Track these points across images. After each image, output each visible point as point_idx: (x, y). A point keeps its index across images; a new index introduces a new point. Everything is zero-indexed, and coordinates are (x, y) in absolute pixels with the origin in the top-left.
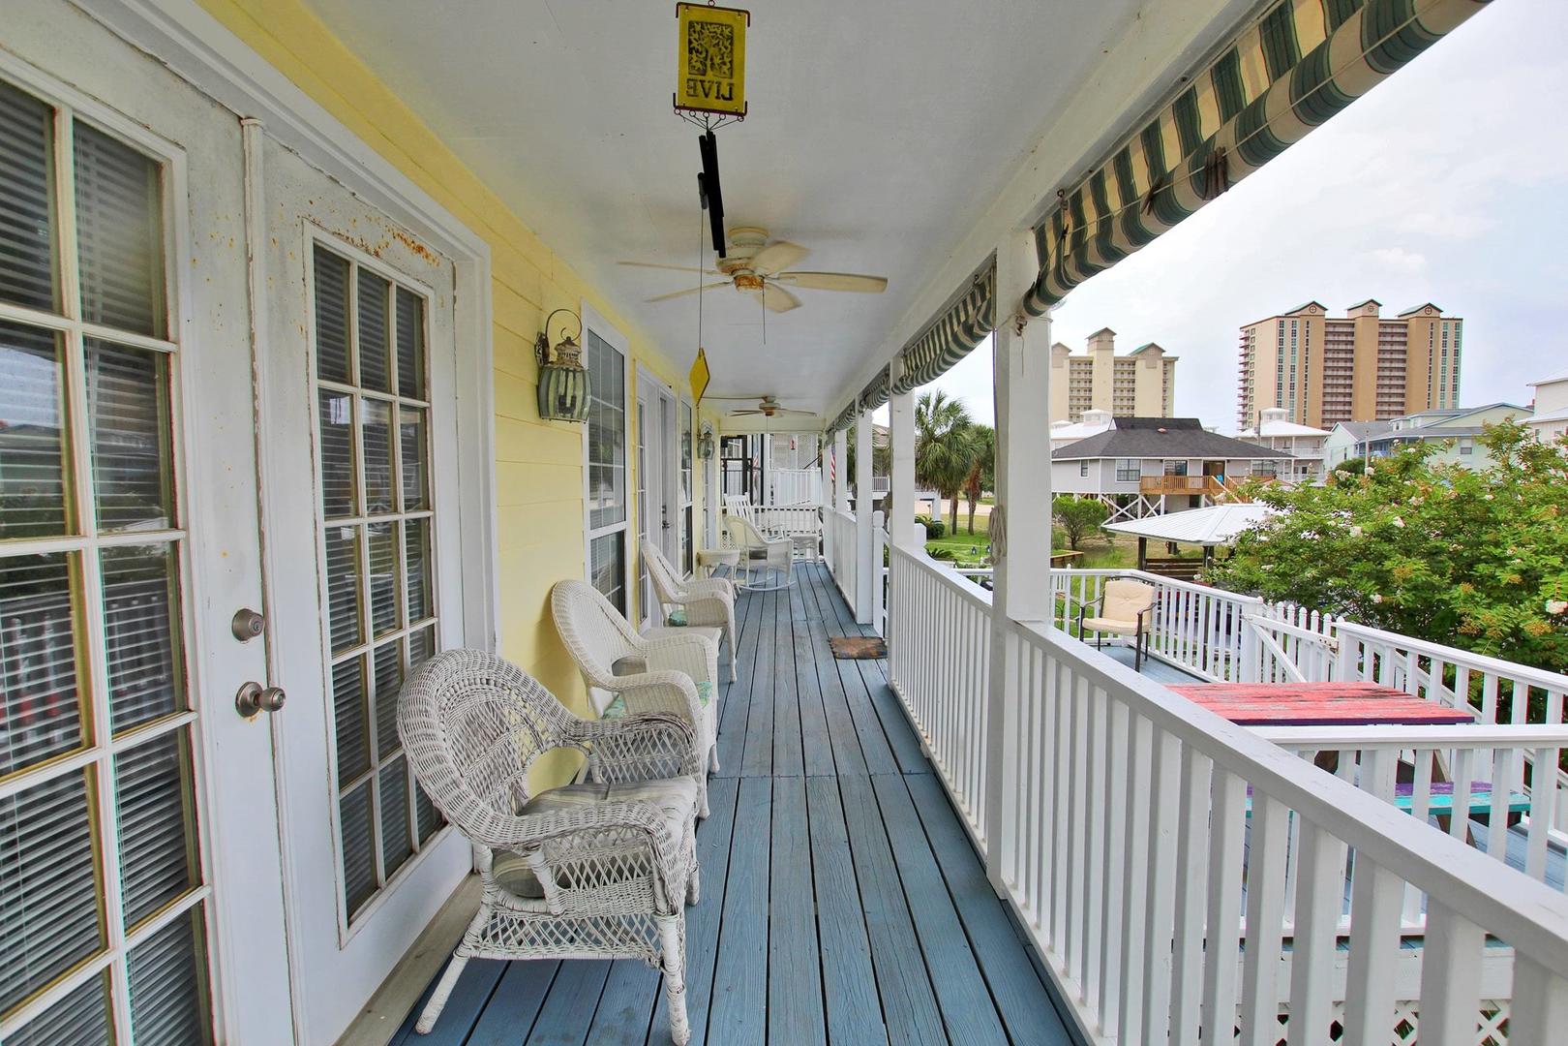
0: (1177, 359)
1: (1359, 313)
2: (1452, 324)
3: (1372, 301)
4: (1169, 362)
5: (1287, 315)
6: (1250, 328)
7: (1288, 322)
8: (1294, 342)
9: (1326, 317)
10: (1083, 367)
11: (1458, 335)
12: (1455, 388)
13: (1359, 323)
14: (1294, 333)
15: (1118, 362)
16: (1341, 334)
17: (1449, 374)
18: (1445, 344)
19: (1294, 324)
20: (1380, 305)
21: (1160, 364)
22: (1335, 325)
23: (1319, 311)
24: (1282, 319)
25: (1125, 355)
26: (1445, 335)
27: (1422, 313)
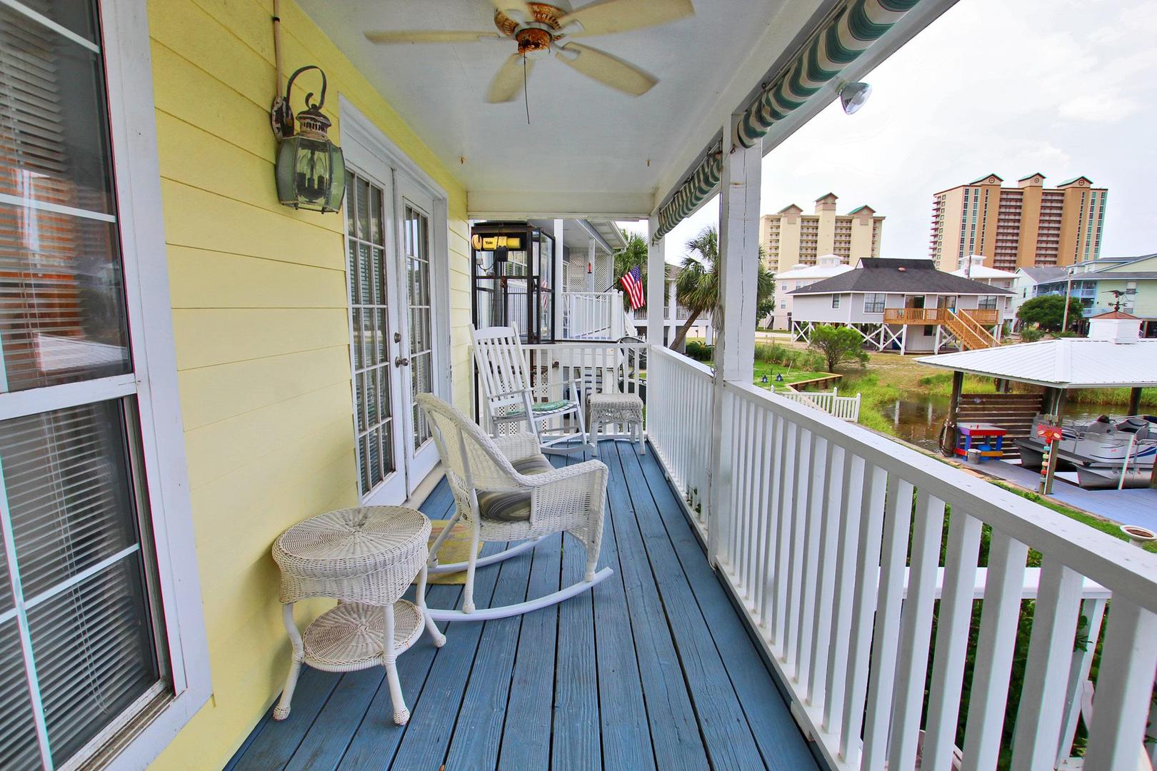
0: (884, 218)
1: (1027, 183)
2: (1099, 194)
3: (1038, 174)
4: (878, 221)
5: (971, 185)
6: (941, 195)
7: (972, 190)
8: (975, 206)
9: (1002, 187)
10: (811, 224)
11: (1103, 202)
12: (1097, 244)
13: (1027, 191)
14: (976, 199)
15: (838, 220)
16: (1012, 201)
17: (1094, 233)
18: (1092, 209)
19: (976, 192)
20: (1044, 178)
21: (871, 222)
22: (1007, 193)
23: (997, 182)
24: (967, 188)
25: (844, 215)
26: (1093, 201)
27: (1076, 185)
